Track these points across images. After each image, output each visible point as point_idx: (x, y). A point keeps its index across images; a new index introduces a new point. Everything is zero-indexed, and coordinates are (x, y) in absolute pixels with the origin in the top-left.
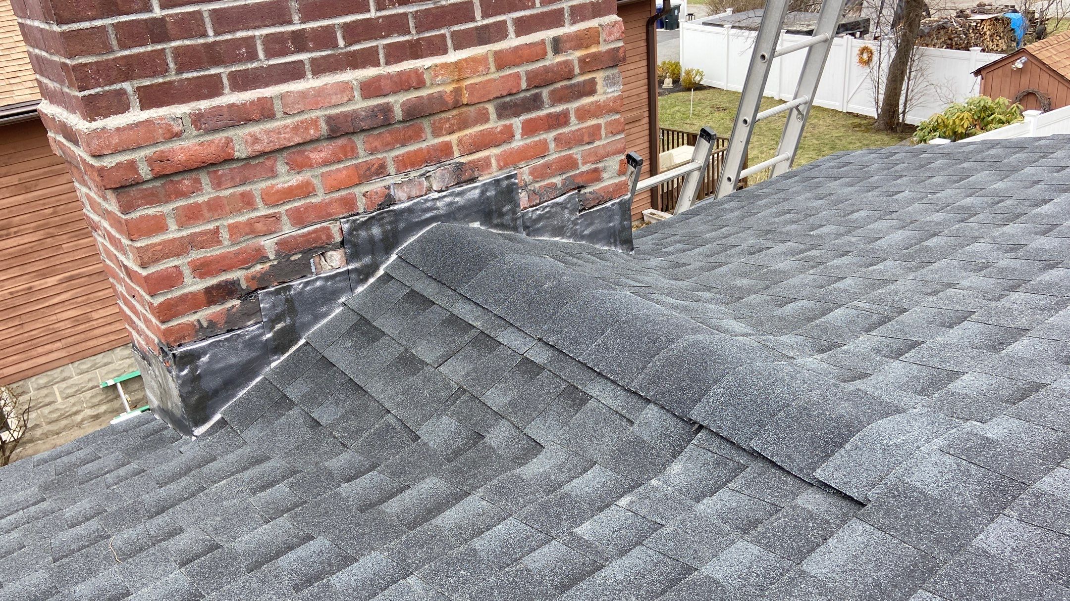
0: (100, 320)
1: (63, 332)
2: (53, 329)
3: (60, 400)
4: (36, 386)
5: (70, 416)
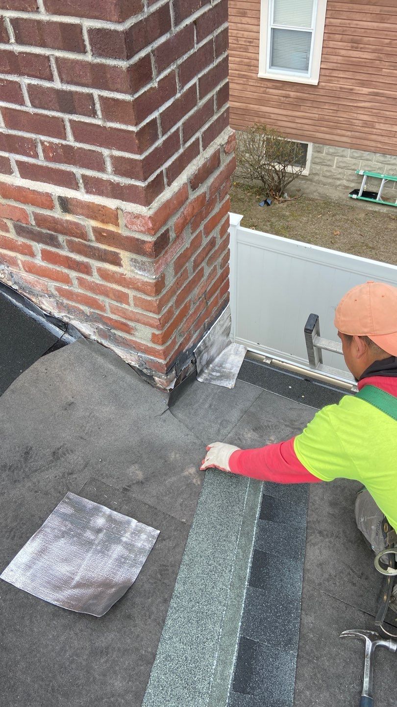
0: (379, 131)
2: (351, 122)
3: (334, 167)
4: (327, 152)
5: (335, 179)
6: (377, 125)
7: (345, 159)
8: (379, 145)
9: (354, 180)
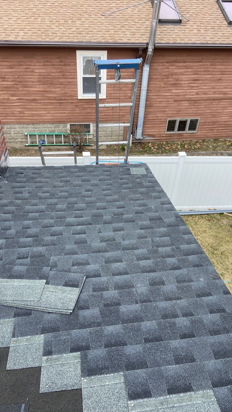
0: (27, 114)
1: (16, 114)
2: (13, 113)
3: (13, 134)
4: (6, 127)
5: (15, 139)
6: (25, 112)
7: (16, 129)
8: (30, 121)
9: (24, 138)
